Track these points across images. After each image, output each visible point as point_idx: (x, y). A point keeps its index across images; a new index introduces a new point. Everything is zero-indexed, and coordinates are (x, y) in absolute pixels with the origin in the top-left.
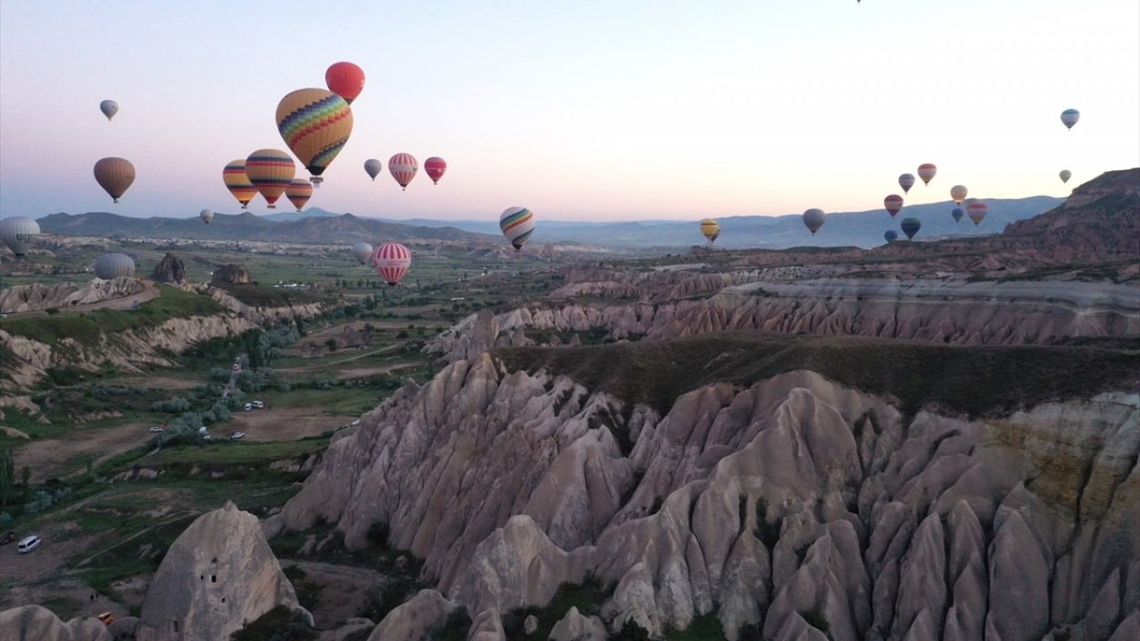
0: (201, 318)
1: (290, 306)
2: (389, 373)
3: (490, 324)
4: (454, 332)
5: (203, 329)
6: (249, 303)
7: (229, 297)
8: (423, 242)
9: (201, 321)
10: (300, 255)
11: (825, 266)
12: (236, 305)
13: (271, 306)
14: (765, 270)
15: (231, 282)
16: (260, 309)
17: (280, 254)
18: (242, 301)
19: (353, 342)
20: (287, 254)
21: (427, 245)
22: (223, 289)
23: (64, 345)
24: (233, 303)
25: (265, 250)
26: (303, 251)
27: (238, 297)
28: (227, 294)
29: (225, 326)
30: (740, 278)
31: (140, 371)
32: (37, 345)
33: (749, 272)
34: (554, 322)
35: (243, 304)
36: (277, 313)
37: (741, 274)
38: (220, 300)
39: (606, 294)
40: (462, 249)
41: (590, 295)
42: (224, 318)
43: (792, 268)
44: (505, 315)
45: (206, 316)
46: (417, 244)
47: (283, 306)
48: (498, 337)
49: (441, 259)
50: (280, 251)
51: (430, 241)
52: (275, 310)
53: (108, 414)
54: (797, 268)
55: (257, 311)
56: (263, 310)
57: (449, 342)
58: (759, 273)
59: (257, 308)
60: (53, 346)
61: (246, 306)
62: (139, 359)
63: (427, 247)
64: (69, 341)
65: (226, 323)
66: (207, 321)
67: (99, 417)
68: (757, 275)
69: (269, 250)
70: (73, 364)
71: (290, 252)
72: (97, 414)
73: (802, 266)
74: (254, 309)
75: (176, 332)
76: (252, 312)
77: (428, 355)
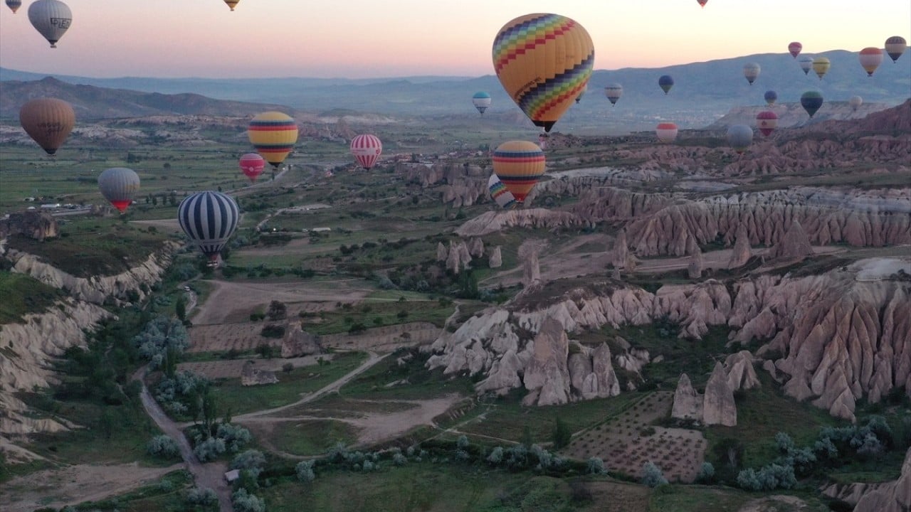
0: (37, 316)
1: (129, 269)
5: (44, 334)
6: (75, 273)
7: (42, 265)
9: (38, 321)
11: (814, 188)
12: (57, 278)
13: (107, 273)
14: (745, 194)
15: (37, 240)
16: (93, 280)
18: (64, 270)
19: (300, 348)
22: (31, 254)
24: (51, 273)
27: (55, 264)
28: (38, 260)
29: (70, 322)
30: (717, 206)
33: (727, 198)
34: (605, 315)
35: (66, 275)
36: (118, 284)
37: (718, 200)
38: (29, 270)
39: (538, 226)
41: (518, 227)
42: (61, 307)
43: (777, 192)
45: (43, 312)
47: (121, 271)
52: (113, 279)
54: (782, 191)
55: (90, 283)
56: (98, 280)
58: (740, 199)
59: (89, 279)
61: (71, 277)
65: (69, 316)
66: (45, 318)
68: (737, 202)
73: (788, 189)
74: (84, 280)
75: (16, 349)
76: (82, 286)
77: (449, 375)
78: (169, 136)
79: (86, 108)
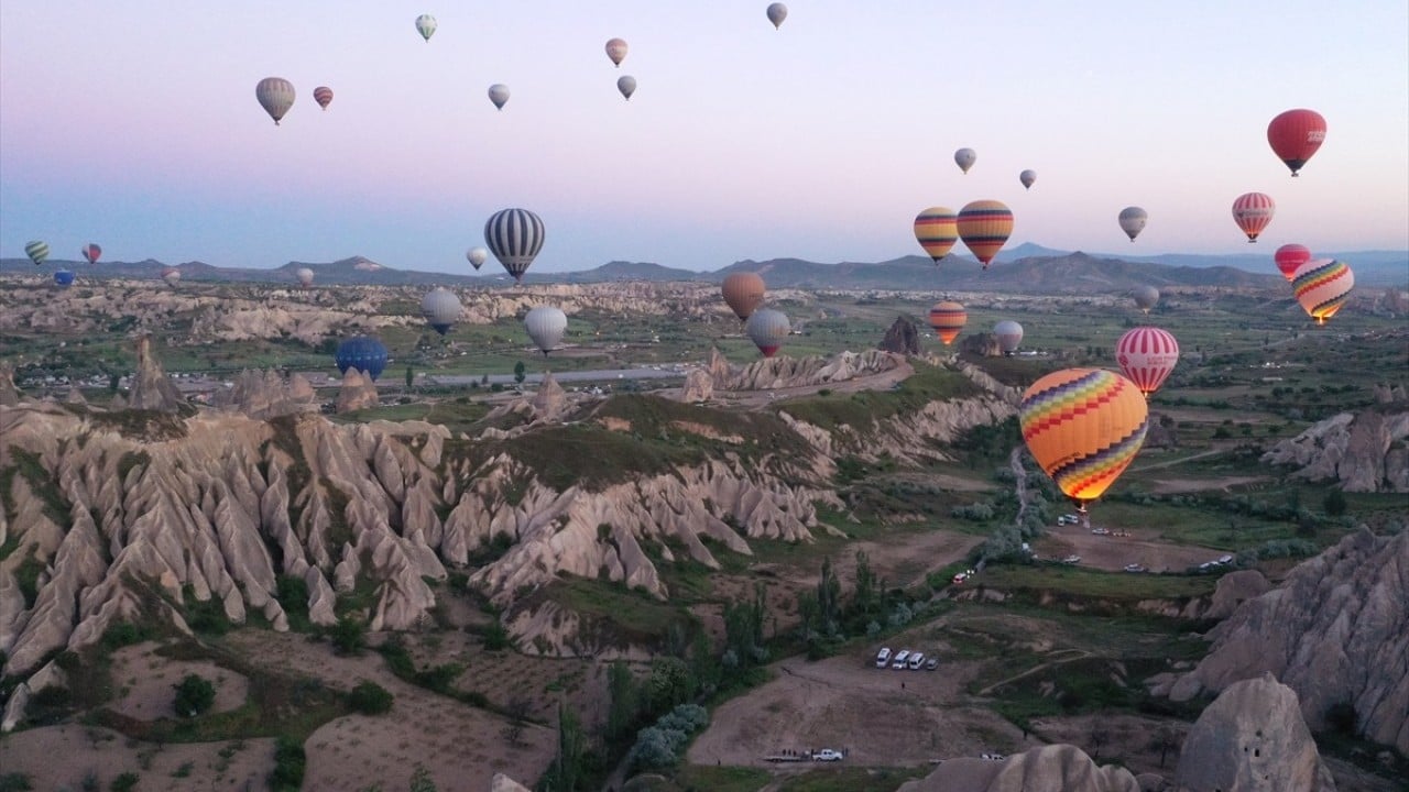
0: (960, 400)
2: (1227, 490)
3: (1377, 431)
4: (1312, 437)
5: (963, 415)
6: (1005, 382)
7: (981, 373)
8: (1189, 290)
9: (960, 405)
10: (1025, 310)
12: (991, 384)
15: (982, 355)
16: (1019, 389)
17: (999, 309)
18: (997, 379)
20: (1007, 308)
21: (1197, 295)
22: (975, 363)
23: (841, 431)
24: (986, 380)
25: (981, 303)
26: (1028, 305)
27: (991, 374)
28: (979, 370)
29: (986, 411)
31: (917, 464)
32: (819, 431)
35: (997, 383)
38: (972, 376)
40: (1249, 300)
42: (983, 400)
44: (1394, 418)
45: (965, 399)
46: (1181, 293)
48: (1389, 451)
49: (1217, 315)
50: (999, 305)
51: (1200, 289)
53: (911, 516)
55: (1016, 392)
56: (1022, 390)
57: (1306, 451)
59: (1015, 388)
60: (833, 433)
61: (1002, 385)
62: (913, 450)
63: (1197, 297)
64: (846, 427)
65: (986, 406)
66: (966, 403)
67: (905, 520)
69: (986, 303)
70: (853, 453)
71: (1012, 306)
72: (902, 516)
74: (1011, 389)
75: (937, 417)
76: (1009, 393)
77: (1274, 466)
78: (1179, 306)
79: (1109, 283)
